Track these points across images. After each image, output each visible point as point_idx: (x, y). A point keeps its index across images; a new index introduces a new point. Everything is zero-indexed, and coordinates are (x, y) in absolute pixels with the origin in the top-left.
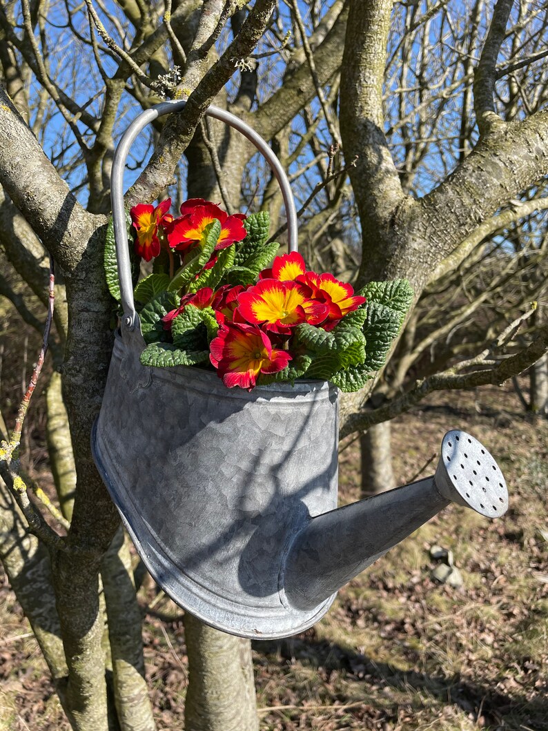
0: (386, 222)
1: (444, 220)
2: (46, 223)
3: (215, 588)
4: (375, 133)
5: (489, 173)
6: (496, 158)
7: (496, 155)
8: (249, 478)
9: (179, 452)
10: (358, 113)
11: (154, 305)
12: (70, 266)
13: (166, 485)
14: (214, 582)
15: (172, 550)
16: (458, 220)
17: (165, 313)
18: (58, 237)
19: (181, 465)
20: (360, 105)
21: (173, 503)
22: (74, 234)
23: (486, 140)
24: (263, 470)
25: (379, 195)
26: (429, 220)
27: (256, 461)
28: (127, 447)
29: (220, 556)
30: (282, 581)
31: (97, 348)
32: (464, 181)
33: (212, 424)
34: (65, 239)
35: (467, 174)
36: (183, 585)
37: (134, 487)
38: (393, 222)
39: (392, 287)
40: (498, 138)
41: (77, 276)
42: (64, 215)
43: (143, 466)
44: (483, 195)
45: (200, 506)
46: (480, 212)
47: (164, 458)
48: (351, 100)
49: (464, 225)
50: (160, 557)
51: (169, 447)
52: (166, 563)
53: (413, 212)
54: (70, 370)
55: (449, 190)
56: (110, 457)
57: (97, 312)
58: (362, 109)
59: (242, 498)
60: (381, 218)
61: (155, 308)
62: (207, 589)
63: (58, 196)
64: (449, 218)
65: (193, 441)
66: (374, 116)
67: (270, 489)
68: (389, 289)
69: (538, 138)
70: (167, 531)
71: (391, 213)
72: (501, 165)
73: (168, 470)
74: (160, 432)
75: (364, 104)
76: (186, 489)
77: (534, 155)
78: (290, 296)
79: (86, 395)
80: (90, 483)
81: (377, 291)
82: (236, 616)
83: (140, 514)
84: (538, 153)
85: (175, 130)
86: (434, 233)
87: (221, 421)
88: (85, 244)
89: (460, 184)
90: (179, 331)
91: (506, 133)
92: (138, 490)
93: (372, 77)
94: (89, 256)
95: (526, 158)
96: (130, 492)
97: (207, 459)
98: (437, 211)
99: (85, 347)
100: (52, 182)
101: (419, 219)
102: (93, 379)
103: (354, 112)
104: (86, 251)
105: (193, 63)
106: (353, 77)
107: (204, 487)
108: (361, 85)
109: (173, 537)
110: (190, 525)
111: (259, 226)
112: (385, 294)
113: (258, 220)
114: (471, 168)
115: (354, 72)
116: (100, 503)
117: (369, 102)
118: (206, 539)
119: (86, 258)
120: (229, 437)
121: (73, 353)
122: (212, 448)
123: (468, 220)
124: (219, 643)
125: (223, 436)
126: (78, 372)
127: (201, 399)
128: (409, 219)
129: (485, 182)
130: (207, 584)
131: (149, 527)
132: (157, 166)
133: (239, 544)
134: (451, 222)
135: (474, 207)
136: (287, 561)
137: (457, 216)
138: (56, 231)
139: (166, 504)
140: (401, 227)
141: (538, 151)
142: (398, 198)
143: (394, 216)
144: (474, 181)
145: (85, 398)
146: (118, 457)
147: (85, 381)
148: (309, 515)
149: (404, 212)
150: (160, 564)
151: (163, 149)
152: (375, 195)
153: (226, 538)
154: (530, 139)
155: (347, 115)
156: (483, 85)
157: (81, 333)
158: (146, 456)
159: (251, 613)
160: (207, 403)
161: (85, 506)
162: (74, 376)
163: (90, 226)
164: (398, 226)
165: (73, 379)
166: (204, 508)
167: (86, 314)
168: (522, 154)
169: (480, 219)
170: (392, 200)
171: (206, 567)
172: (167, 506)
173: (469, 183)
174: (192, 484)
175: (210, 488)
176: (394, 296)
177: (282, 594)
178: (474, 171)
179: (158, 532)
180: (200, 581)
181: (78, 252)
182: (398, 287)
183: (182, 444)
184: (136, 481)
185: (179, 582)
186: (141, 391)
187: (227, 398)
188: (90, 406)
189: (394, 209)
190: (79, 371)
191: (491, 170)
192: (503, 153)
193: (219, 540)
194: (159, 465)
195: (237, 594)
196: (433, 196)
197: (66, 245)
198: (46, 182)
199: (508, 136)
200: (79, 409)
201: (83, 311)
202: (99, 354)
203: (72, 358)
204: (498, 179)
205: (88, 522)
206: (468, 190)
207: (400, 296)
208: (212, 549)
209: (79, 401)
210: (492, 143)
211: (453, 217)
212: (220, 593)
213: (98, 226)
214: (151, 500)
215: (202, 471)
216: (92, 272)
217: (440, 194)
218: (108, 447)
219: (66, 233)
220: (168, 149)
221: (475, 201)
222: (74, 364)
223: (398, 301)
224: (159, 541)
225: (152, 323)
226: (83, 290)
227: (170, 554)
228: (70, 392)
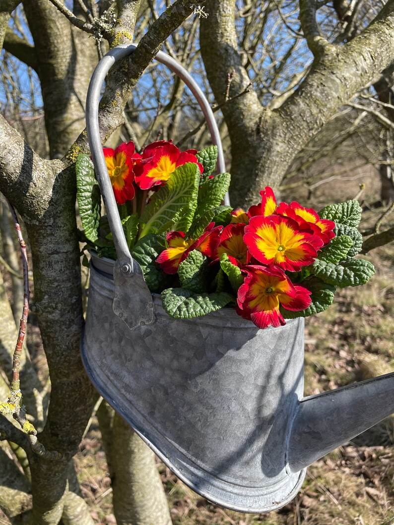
0: (253, 131)
1: (299, 127)
2: (9, 177)
3: (245, 483)
4: (234, 55)
5: (329, 87)
6: (334, 76)
7: (333, 73)
8: (263, 390)
9: (199, 380)
10: (219, 39)
11: (144, 248)
12: (38, 215)
13: (190, 409)
14: (244, 478)
15: (202, 460)
16: (309, 126)
17: (156, 255)
18: (24, 189)
19: (203, 391)
20: (220, 31)
21: (199, 424)
22: (39, 184)
23: (323, 61)
24: (273, 381)
25: (244, 108)
26: (287, 127)
27: (268, 376)
28: (137, 378)
29: (246, 457)
30: (287, 458)
31: (69, 285)
32: (311, 94)
33: (231, 353)
34: (31, 190)
35: (313, 90)
36: (218, 488)
37: (152, 413)
38: (258, 131)
39: (348, 208)
40: (332, 60)
41: (45, 222)
42: (27, 168)
43: (160, 394)
44: (326, 105)
45: (226, 422)
46: (323, 119)
47: (184, 387)
48: (212, 28)
49: (312, 129)
50: (192, 469)
51: (187, 377)
52: (199, 473)
53: (274, 121)
54: (45, 308)
55: (301, 103)
56: (116, 387)
57: (66, 253)
58: (222, 36)
59: (259, 409)
60: (248, 128)
61: (145, 251)
62: (239, 485)
63: (17, 148)
64: (302, 125)
65: (212, 369)
66: (232, 41)
67: (278, 395)
68: (345, 210)
69: (362, 59)
70: (197, 447)
71: (256, 123)
72: (338, 81)
73: (188, 397)
74: (175, 364)
75: (224, 31)
76: (210, 411)
77: (359, 73)
79: (63, 327)
81: (336, 213)
82: (261, 497)
83: (163, 435)
84: (363, 71)
85: (126, 74)
86: (292, 137)
87: (238, 349)
88: (50, 192)
89: (309, 97)
90: (188, 276)
91: (338, 55)
92: (157, 415)
93: (229, 8)
94: (55, 203)
95: (355, 75)
96: (148, 417)
97: (230, 384)
98: (292, 119)
99: (59, 285)
100: (9, 135)
101: (280, 128)
102: (69, 312)
103: (216, 38)
104: (52, 199)
105: (128, 5)
106: (214, 8)
107: (228, 406)
108: (220, 15)
109: (203, 450)
110: (219, 439)
111: (210, 159)
112: (344, 215)
113: (209, 154)
114: (315, 84)
115: (214, 3)
117: (228, 29)
118: (232, 447)
119: (53, 205)
120: (246, 361)
121: (46, 293)
122: (232, 373)
123: (315, 126)
125: (240, 361)
126: (54, 309)
127: (216, 333)
128: (271, 128)
129: (327, 96)
130: (238, 482)
131: (177, 445)
132: (110, 110)
133: (260, 443)
134: (303, 128)
135: (320, 115)
136: (290, 442)
137: (308, 123)
138: (20, 183)
139: (192, 426)
140: (266, 134)
141: (363, 69)
142: (259, 110)
143: (258, 126)
144: (319, 94)
145: (63, 330)
146: (127, 387)
147: (62, 315)
148: (298, 401)
149: (266, 121)
150: (193, 474)
151: (115, 93)
152: (241, 109)
153: (250, 441)
154: (357, 59)
155: (209, 41)
156: (309, 14)
157: (53, 274)
158: (162, 386)
159: (271, 490)
160: (222, 335)
162: (50, 313)
163: (51, 173)
164: (264, 133)
165: (50, 316)
166: (230, 423)
167: (56, 256)
168: (352, 72)
169: (323, 124)
170: (255, 112)
171: (236, 469)
172: (194, 427)
173: (316, 96)
174: (215, 405)
175: (234, 406)
176: (350, 216)
177: (288, 467)
178: (318, 87)
179: (188, 449)
180: (233, 480)
181: (45, 201)
182: (352, 208)
183: (201, 373)
184: (153, 407)
185: (214, 486)
186: (144, 328)
187: (241, 329)
188: (68, 336)
189: (257, 119)
190: (56, 308)
191: (331, 85)
192: (339, 72)
193: (246, 444)
194: (178, 393)
195: (263, 480)
196: (288, 108)
197: (32, 195)
198: (4, 135)
199: (340, 58)
200: (58, 340)
201: (53, 253)
202: (71, 289)
203: (46, 297)
204: (336, 91)
206: (315, 102)
207: (354, 215)
208: (240, 453)
209: (58, 334)
210: (328, 64)
211: (305, 124)
212: (249, 485)
213: (58, 172)
214: (174, 423)
215: (225, 393)
216: (59, 217)
217: (293, 106)
218: (112, 378)
219: (31, 184)
220: (119, 93)
221: (320, 111)
222: (49, 303)
223: (353, 219)
224: (189, 456)
225: (145, 265)
226: (52, 234)
227: (203, 465)
228: (48, 327)
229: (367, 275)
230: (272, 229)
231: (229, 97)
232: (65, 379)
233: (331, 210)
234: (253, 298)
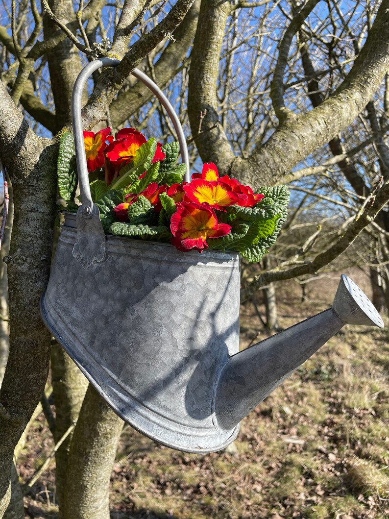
0: (225, 172)
1: (264, 172)
2: (6, 138)
3: (168, 415)
4: (214, 114)
5: (290, 142)
6: (294, 134)
7: (293, 132)
9: (136, 308)
10: (202, 101)
11: (104, 200)
12: (24, 175)
13: (125, 336)
14: (167, 409)
15: (131, 386)
16: (272, 172)
17: (114, 206)
18: (16, 150)
19: (138, 318)
20: (203, 95)
21: (132, 349)
22: (29, 149)
23: (286, 123)
24: (204, 317)
25: (219, 154)
26: (254, 171)
27: (199, 312)
28: (83, 312)
29: (173, 387)
30: (214, 406)
31: (41, 242)
32: (275, 147)
33: (163, 284)
34: (22, 152)
35: (276, 143)
36: (142, 415)
37: (92, 343)
38: (230, 172)
39: (278, 189)
40: (293, 122)
41: (29, 182)
42: (22, 134)
43: (101, 324)
44: (286, 157)
45: (156, 348)
46: (285, 168)
47: (122, 314)
48: (197, 92)
49: (275, 175)
50: (120, 395)
51: (127, 304)
52: (126, 399)
53: (243, 166)
54: (17, 259)
55: (266, 152)
57: (43, 213)
58: (205, 98)
60: (221, 170)
61: (106, 202)
62: (163, 416)
63: (17, 118)
64: (266, 170)
65: (148, 297)
66: (213, 104)
67: (208, 332)
68: (276, 191)
69: (317, 123)
70: (127, 372)
71: (228, 167)
72: (297, 138)
73: (126, 323)
74: (118, 294)
75: (206, 95)
76: (143, 337)
77: (315, 133)
78: (216, 190)
79: (29, 281)
80: (25, 358)
81: (268, 192)
82: (184, 436)
83: (99, 363)
84: (318, 132)
85: (111, 79)
86: (257, 180)
87: (171, 281)
88: (38, 158)
89: (272, 149)
90: (135, 214)
91: (297, 119)
92: (97, 343)
93: (211, 78)
94: (40, 167)
95: (311, 134)
96: (88, 347)
97: (160, 311)
98: (258, 165)
99: (32, 240)
100: (13, 108)
101: (248, 171)
102: (36, 267)
103: (200, 100)
104: (38, 163)
105: (120, 38)
106: (199, 77)
107: (159, 333)
108: (204, 83)
109: (132, 375)
110: (148, 364)
111: (173, 151)
112: (274, 194)
113: (172, 147)
114: (278, 139)
115: (200, 74)
116: (31, 376)
117: (210, 94)
118: (161, 375)
119: (38, 169)
120: (178, 293)
121: (20, 246)
122: (165, 302)
123: (278, 172)
124: (96, 504)
125: (173, 291)
126: (24, 261)
127: (154, 265)
128: (240, 171)
129: (288, 149)
130: (162, 412)
131: (109, 372)
132: (96, 104)
133: (186, 376)
134: (268, 173)
135: (281, 164)
136: (217, 389)
137: (271, 169)
138: (14, 145)
139: (124, 351)
140: (236, 176)
141: (318, 131)
142: (231, 157)
143: (230, 169)
144: (281, 147)
145: (29, 283)
146: (74, 322)
147: (30, 269)
148: (228, 355)
149: (237, 166)
150: (121, 400)
151: (101, 92)
152: (216, 155)
153: (178, 371)
154: (312, 123)
155: (194, 102)
156: (277, 92)
157: (29, 230)
158: (104, 316)
159: (195, 433)
160: (159, 268)
161: (17, 380)
162: (20, 265)
163: (41, 145)
164: (234, 174)
165: (19, 268)
166: (159, 350)
167: (34, 214)
168: (308, 132)
169: (284, 172)
170: (228, 158)
171: (162, 397)
172: (127, 352)
173: (278, 148)
174: (148, 331)
175: (164, 333)
176: (279, 195)
177: (213, 417)
178: (280, 141)
179: (118, 374)
180: (157, 409)
181: (31, 163)
182: (282, 190)
183: (139, 300)
184: (93, 337)
185: (139, 413)
186: (96, 266)
187: (175, 263)
188: (32, 290)
189: (229, 164)
190: (26, 261)
191: (291, 141)
192: (298, 131)
193: (171, 374)
194: (117, 321)
195: (185, 418)
196: (256, 156)
197: (22, 157)
198: (8, 106)
199: (299, 121)
200: (22, 293)
201: (31, 211)
202: (42, 247)
203: (19, 250)
204: (295, 146)
205: (18, 394)
206: (277, 153)
207: (283, 195)
208: (166, 382)
209: (23, 286)
210: (289, 125)
211: (269, 170)
212: (172, 418)
213: (47, 145)
214: (110, 350)
215: (156, 320)
216: (42, 180)
217: (259, 155)
218: (62, 315)
219: (23, 147)
220: (105, 93)
221: (282, 160)
222: (21, 255)
223: (282, 199)
224: (119, 382)
225: (104, 213)
226: (33, 194)
227: (131, 391)
228: (16, 278)
229: (275, 211)
230: (209, 189)
231: (201, 131)
232: (23, 336)
233: (264, 189)
234: (185, 231)
